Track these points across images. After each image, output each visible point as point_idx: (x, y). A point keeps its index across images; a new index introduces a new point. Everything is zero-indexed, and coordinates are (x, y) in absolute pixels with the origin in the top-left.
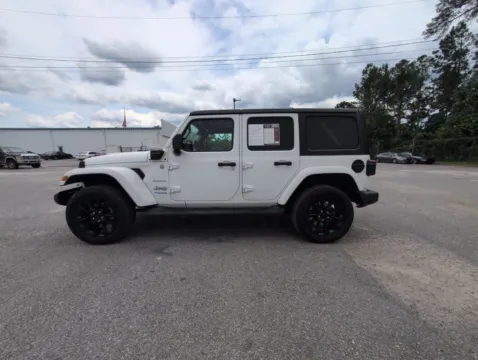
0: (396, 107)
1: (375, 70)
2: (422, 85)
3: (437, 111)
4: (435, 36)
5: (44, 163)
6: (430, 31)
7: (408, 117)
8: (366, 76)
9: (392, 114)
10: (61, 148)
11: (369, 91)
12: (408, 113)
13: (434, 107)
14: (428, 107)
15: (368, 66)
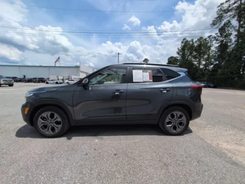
0: (198, 60)
1: (187, 41)
2: (210, 49)
3: (217, 62)
4: (216, 26)
5: (15, 84)
6: (214, 24)
7: (204, 65)
8: (183, 44)
9: (196, 63)
10: (25, 76)
11: (184, 52)
12: (204, 63)
13: (215, 60)
14: (213, 60)
15: (184, 39)
